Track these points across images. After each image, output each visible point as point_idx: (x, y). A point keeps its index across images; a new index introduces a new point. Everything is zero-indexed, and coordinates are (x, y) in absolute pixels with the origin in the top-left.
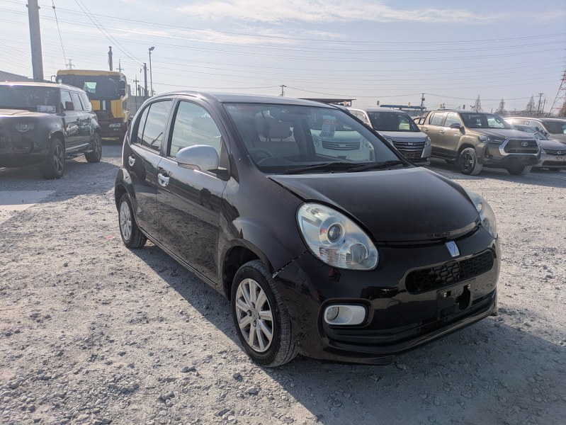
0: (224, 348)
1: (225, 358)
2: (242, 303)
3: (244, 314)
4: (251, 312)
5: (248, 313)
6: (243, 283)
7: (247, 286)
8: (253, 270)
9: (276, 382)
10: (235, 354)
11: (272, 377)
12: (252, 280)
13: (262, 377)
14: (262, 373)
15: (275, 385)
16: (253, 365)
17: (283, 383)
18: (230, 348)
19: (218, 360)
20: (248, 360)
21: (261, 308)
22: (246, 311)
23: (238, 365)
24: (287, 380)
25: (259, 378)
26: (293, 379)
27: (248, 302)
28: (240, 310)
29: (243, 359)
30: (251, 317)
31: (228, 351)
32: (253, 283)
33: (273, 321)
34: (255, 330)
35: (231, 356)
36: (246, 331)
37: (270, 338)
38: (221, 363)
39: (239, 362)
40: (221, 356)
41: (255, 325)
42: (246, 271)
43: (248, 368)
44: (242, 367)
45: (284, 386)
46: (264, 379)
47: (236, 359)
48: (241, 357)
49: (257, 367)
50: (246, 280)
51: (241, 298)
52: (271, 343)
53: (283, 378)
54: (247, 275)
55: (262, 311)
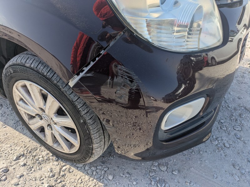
0: (20, 150)
1: (25, 165)
2: (25, 106)
3: (32, 117)
4: (41, 116)
5: (37, 117)
6: (18, 84)
7: (24, 88)
8: (26, 69)
9: (92, 179)
10: (35, 154)
11: (85, 173)
12: (30, 83)
13: (75, 177)
14: (73, 172)
15: (92, 183)
16: (60, 163)
17: (100, 177)
18: (26, 148)
19: (17, 171)
20: (51, 157)
21: (53, 114)
22: (34, 115)
23: (43, 169)
24: (103, 172)
25: (71, 180)
26: (108, 168)
27: (32, 106)
28: (26, 113)
29: (45, 158)
30: (43, 121)
31: (25, 153)
32: (32, 86)
33: (76, 128)
34: (52, 133)
35: (31, 158)
36: (40, 132)
37: (77, 143)
38: (22, 174)
39: (42, 165)
40: (19, 163)
41: (50, 129)
42: (16, 70)
43: (55, 170)
44: (49, 172)
45: (103, 182)
46: (79, 179)
47: (37, 162)
48: (43, 156)
49: (64, 164)
50: (21, 82)
51: (22, 102)
52: (78, 147)
53: (97, 171)
54: (19, 76)
55: (56, 117)
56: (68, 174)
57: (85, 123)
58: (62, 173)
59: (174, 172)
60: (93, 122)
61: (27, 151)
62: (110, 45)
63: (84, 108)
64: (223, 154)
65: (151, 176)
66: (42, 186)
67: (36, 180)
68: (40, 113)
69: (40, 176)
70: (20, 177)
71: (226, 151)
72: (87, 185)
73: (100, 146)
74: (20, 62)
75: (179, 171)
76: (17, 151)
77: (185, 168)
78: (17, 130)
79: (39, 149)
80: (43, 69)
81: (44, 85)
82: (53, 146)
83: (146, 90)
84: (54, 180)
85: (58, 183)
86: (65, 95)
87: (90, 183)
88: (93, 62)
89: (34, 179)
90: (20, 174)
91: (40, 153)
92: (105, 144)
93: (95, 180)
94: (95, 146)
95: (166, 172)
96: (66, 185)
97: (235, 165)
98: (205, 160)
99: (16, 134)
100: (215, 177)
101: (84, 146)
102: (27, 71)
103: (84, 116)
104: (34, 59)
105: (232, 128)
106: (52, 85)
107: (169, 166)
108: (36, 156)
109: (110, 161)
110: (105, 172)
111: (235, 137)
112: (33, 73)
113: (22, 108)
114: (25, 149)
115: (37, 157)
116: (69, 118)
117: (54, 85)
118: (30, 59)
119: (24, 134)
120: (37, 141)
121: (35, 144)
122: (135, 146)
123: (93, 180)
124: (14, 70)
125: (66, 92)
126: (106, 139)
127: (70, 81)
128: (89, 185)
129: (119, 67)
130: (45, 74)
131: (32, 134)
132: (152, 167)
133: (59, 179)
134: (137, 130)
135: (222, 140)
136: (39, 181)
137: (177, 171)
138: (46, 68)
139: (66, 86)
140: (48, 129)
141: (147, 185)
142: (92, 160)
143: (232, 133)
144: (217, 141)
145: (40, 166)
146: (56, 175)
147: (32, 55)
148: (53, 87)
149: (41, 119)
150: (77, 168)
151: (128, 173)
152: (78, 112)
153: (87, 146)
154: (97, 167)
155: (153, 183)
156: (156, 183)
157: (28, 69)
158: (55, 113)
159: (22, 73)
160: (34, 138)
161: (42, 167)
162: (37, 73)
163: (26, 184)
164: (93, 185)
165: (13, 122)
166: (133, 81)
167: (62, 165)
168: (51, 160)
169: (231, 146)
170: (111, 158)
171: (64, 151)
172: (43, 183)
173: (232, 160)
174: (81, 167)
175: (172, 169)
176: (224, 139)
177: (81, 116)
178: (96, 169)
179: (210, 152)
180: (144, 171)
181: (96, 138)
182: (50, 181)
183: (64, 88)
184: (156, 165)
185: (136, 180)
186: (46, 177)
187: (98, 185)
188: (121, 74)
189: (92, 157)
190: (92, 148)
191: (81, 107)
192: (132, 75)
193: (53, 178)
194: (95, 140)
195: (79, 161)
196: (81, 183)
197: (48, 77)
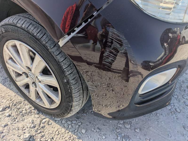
0: (6, 103)
1: (10, 116)
2: (13, 65)
3: (19, 75)
4: (27, 75)
5: (24, 75)
6: (8, 44)
7: (14, 48)
8: (17, 29)
9: (68, 131)
10: (19, 107)
11: (62, 126)
12: (20, 43)
13: (53, 129)
14: (51, 124)
15: (68, 136)
16: (40, 116)
17: (75, 130)
18: (12, 101)
19: (3, 121)
20: (33, 111)
21: (39, 73)
22: (21, 73)
23: (25, 120)
24: (77, 126)
25: (50, 131)
26: (82, 123)
27: (20, 65)
28: (13, 71)
29: (28, 111)
30: (28, 78)
31: (11, 105)
32: (22, 45)
33: (59, 87)
34: (36, 90)
35: (16, 110)
36: (26, 88)
37: (57, 100)
38: (6, 123)
39: (25, 117)
40: (5, 114)
41: (35, 86)
42: (8, 30)
43: (36, 121)
44: (30, 123)
45: (77, 135)
46: (56, 131)
47: (21, 114)
48: (26, 109)
49: (44, 117)
50: (12, 42)
51: (11, 60)
52: (59, 104)
53: (72, 125)
54: (11, 36)
55: (41, 75)
56: (47, 126)
57: (68, 82)
58: (42, 125)
59: (136, 130)
60: (76, 82)
61: (12, 104)
62: (103, 8)
63: (69, 69)
64: (175, 117)
65: (117, 132)
66: (24, 135)
67: (18, 130)
68: (27, 71)
69: (22, 126)
70: (5, 126)
71: (177, 115)
72: (63, 137)
73: (79, 104)
74: (11, 22)
75: (140, 129)
76: (3, 103)
77: (145, 127)
78: (4, 85)
79: (23, 103)
80: (34, 29)
81: (34, 45)
82: (36, 101)
83: (133, 55)
84: (34, 130)
85: (38, 134)
86: (52, 56)
87: (66, 135)
88: (85, 23)
89: (17, 129)
90: (4, 123)
91: (23, 106)
92: (83, 102)
93: (70, 133)
94: (74, 104)
95: (130, 129)
96: (45, 136)
97: (185, 127)
98: (161, 121)
99: (4, 89)
100: (169, 136)
101: (64, 103)
102: (18, 31)
103: (68, 76)
104: (25, 20)
105: (182, 97)
106: (41, 46)
107: (132, 125)
108: (20, 108)
109: (83, 117)
110: (79, 126)
111: (184, 104)
112: (23, 33)
113: (11, 66)
114: (10, 102)
115: (20, 110)
116: (53, 77)
117: (43, 45)
118: (21, 20)
119: (11, 90)
120: (22, 96)
121: (20, 98)
122: (106, 106)
123: (68, 133)
124: (6, 30)
125: (53, 53)
126: (84, 99)
127: (60, 40)
128: (65, 137)
129: (111, 29)
130: (35, 34)
131: (18, 90)
132: (118, 124)
133: (39, 129)
134: (110, 91)
135: (174, 106)
136: (22, 131)
137: (139, 129)
138: (36, 29)
139: (54, 47)
140: (33, 86)
141: (114, 140)
142: (69, 115)
143: (182, 101)
144: (170, 106)
145: (23, 118)
146: (36, 126)
147: (24, 17)
148: (41, 47)
149: (27, 77)
150: (56, 122)
151: (98, 128)
152: (63, 72)
153: (67, 103)
154: (73, 122)
155: (119, 138)
156: (122, 138)
157: (19, 29)
158: (40, 73)
159: (13, 32)
160: (19, 93)
161: (24, 119)
162: (28, 33)
163: (9, 133)
164: (68, 137)
165: (2, 78)
166: (123, 45)
167: (42, 118)
168: (33, 113)
169: (181, 111)
170: (84, 114)
171: (45, 106)
172: (24, 133)
173: (182, 122)
174: (59, 121)
175: (135, 127)
176: (176, 105)
177: (65, 76)
178: (71, 123)
179: (165, 115)
180: (112, 127)
181: (76, 96)
182: (31, 131)
183: (52, 49)
184: (122, 123)
185: (105, 135)
186: (27, 128)
187: (73, 137)
188: (111, 37)
189: (70, 113)
190: (72, 105)
191: (66, 68)
192: (122, 38)
193: (34, 129)
194: (75, 98)
195: (58, 116)
196: (58, 134)
197: (37, 37)
